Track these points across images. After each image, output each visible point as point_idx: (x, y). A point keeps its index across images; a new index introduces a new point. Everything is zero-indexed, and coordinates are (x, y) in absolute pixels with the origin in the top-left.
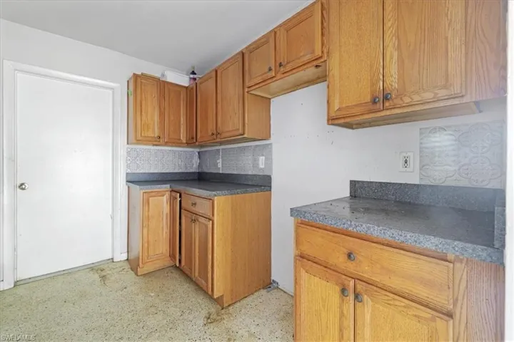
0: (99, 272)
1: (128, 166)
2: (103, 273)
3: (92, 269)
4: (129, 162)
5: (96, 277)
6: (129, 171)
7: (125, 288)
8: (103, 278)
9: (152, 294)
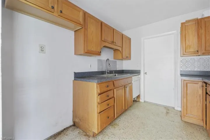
0: (167, 110)
1: (181, 67)
2: (168, 111)
3: (165, 108)
4: (182, 65)
5: (165, 111)
6: (181, 69)
7: (173, 122)
8: (167, 113)
9: (185, 133)
